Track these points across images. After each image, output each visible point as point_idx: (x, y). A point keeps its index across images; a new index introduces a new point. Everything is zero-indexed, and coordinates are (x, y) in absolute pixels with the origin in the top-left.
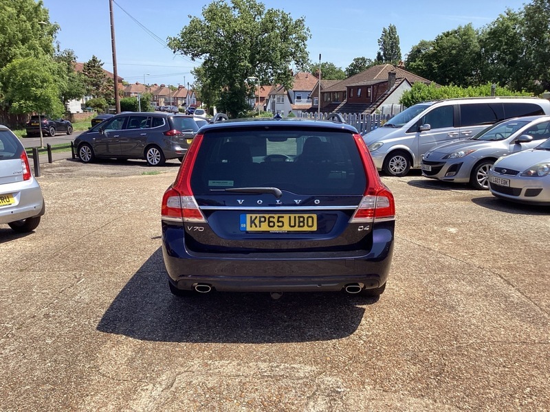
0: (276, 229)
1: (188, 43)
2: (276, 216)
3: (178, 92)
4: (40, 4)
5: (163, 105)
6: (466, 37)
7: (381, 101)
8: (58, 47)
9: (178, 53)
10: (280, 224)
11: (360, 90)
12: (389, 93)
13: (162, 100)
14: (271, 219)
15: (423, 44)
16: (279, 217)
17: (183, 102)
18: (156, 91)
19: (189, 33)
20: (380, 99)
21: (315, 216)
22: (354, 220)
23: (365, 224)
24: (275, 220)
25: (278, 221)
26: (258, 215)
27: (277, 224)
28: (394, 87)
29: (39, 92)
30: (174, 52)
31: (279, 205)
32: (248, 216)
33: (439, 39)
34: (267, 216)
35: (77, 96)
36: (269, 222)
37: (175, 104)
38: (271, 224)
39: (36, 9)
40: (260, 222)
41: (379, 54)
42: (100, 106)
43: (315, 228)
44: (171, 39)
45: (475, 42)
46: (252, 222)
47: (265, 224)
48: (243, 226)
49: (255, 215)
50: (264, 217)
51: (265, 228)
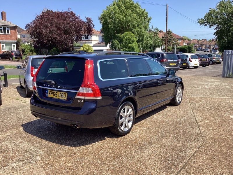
0: (55, 97)
1: (208, 20)
2: (55, 92)
3: (212, 42)
4: (144, 10)
5: (204, 48)
8: (153, 27)
9: (203, 25)
10: (56, 95)
13: (204, 46)
14: (54, 93)
16: (56, 92)
17: (214, 47)
18: (202, 42)
19: (208, 16)
21: (66, 93)
22: (77, 97)
23: (81, 99)
24: (55, 94)
25: (56, 94)
26: (51, 91)
29: (130, 45)
30: (201, 25)
32: (49, 91)
34: (53, 91)
35: (159, 46)
37: (209, 48)
39: (143, 13)
40: (51, 94)
42: (169, 50)
43: (66, 99)
44: (200, 19)
46: (49, 93)
47: (52, 95)
48: (47, 94)
49: (50, 91)
50: (52, 92)
51: (52, 96)
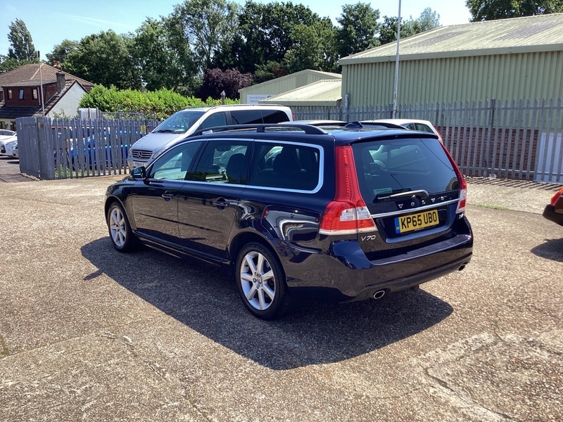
0: (417, 227)
6: (114, 42)
7: (52, 104)
10: (420, 222)
11: (22, 92)
12: (60, 95)
14: (414, 219)
15: (67, 44)
16: (418, 216)
20: (50, 102)
21: (436, 212)
22: (458, 211)
24: (416, 219)
25: (419, 220)
26: (406, 217)
27: (418, 222)
28: (65, 89)
31: (424, 205)
32: (400, 218)
33: (85, 43)
34: (411, 216)
36: (413, 221)
38: (415, 223)
40: (408, 223)
41: (11, 51)
43: (438, 222)
45: (123, 49)
46: (403, 224)
47: (411, 224)
48: (397, 228)
49: (403, 218)
50: (410, 218)
51: (411, 227)
